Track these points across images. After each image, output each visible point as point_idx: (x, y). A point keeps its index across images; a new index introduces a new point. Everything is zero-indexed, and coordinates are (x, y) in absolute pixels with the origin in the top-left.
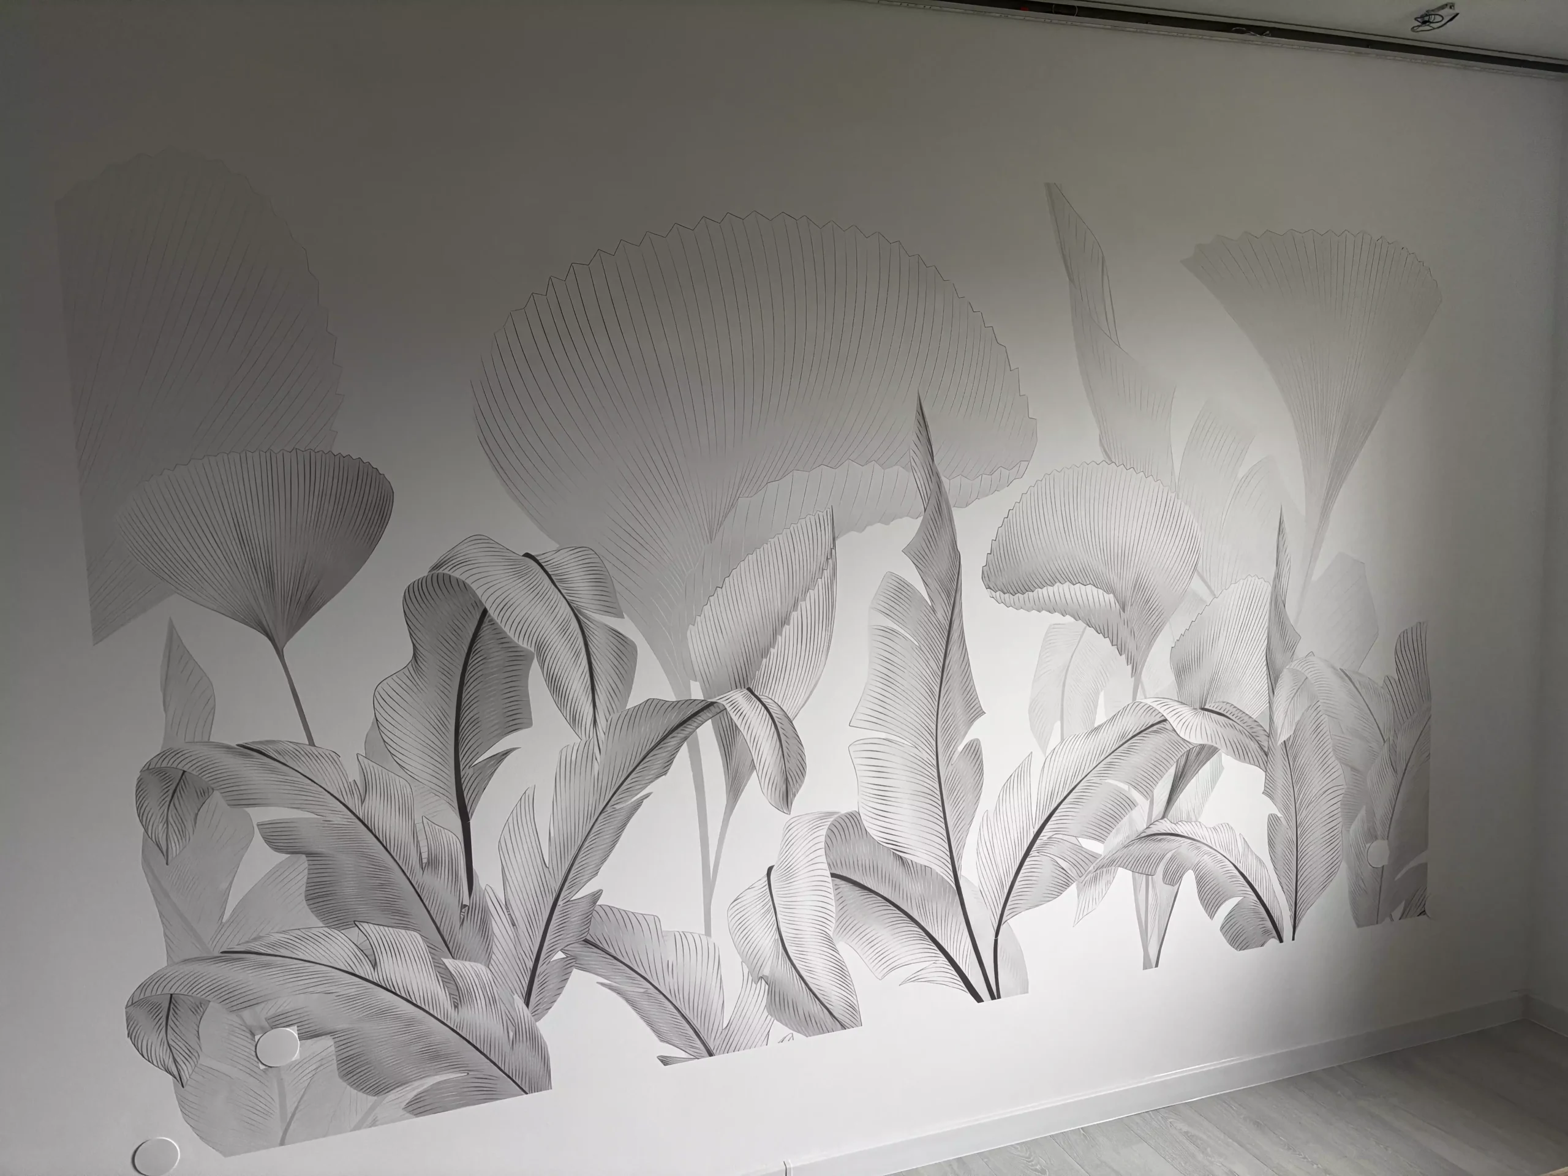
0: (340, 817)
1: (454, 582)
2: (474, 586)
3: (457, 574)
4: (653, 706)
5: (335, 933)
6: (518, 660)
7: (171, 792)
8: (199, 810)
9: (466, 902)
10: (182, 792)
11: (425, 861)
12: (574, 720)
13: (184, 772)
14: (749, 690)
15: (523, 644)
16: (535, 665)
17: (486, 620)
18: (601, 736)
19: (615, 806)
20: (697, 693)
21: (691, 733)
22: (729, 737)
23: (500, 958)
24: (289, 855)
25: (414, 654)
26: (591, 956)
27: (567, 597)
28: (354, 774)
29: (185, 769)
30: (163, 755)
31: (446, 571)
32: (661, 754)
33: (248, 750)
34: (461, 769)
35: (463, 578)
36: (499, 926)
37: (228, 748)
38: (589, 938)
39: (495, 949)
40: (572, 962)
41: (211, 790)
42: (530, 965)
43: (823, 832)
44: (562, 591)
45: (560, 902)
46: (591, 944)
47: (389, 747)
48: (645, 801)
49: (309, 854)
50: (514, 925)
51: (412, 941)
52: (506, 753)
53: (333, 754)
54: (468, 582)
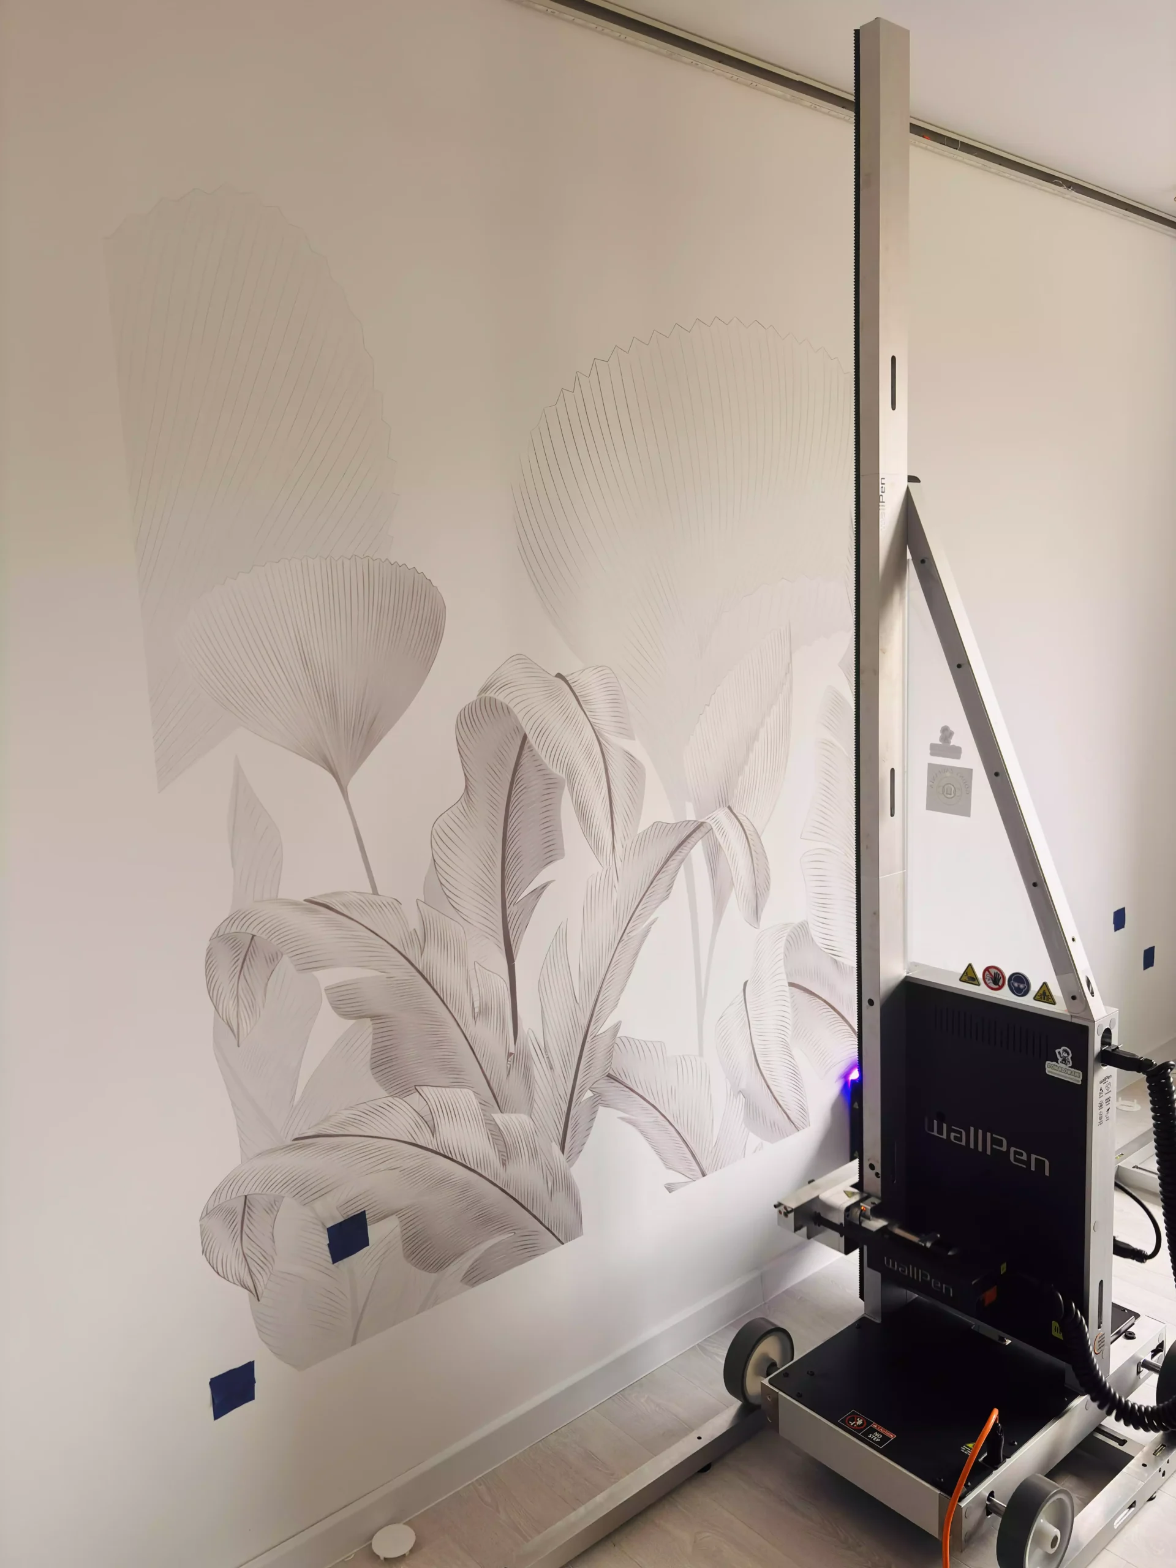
0: (403, 972)
1: (499, 706)
2: (516, 710)
3: (500, 697)
4: (659, 829)
5: (397, 1101)
6: (552, 786)
7: (241, 960)
8: (269, 979)
9: (512, 1050)
10: (252, 960)
11: (477, 1010)
12: (597, 848)
13: (253, 936)
14: (729, 808)
15: (556, 771)
16: (566, 792)
17: (526, 746)
18: (619, 863)
19: (630, 934)
20: (691, 816)
21: (687, 854)
22: (714, 856)
23: (541, 1106)
24: (354, 1021)
25: (466, 787)
26: (612, 1090)
27: (591, 719)
28: (415, 923)
29: (254, 933)
30: (231, 919)
31: (492, 695)
32: (664, 878)
33: (317, 904)
34: (507, 907)
35: (506, 701)
36: (539, 1070)
37: (295, 904)
38: (611, 1073)
39: (536, 1097)
40: (599, 1100)
41: (279, 954)
42: (565, 1109)
43: (782, 943)
44: (588, 713)
45: (589, 1039)
46: (613, 1079)
47: (445, 889)
48: (653, 926)
49: (373, 1017)
50: (551, 1068)
51: (465, 1099)
52: (544, 887)
53: (395, 902)
54: (511, 705)
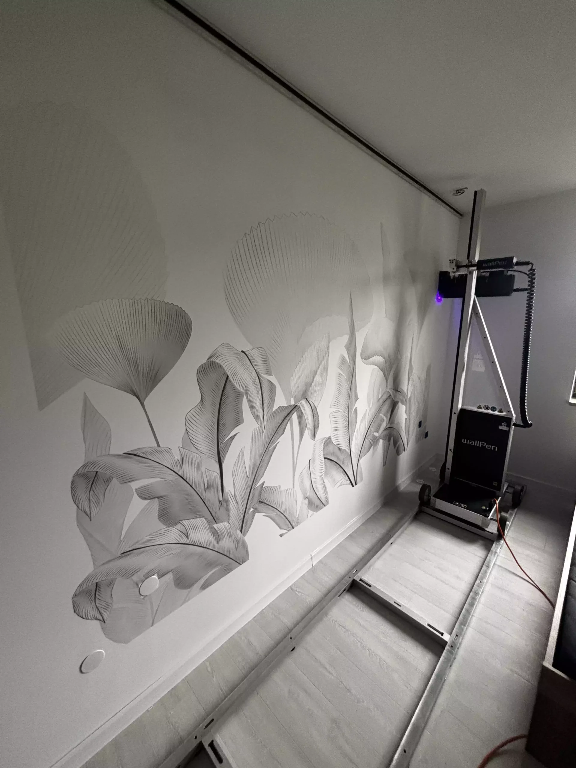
0: (172, 477)
1: (216, 365)
2: (224, 366)
3: (217, 361)
4: (281, 408)
5: (171, 528)
6: (239, 395)
7: (90, 484)
8: (106, 490)
9: (221, 499)
10: (97, 483)
11: (206, 487)
12: (257, 418)
13: (97, 472)
14: (306, 399)
15: (241, 389)
16: (245, 397)
17: (228, 380)
18: (265, 423)
19: (269, 449)
20: (293, 403)
21: (291, 417)
22: (301, 417)
23: (233, 517)
24: (149, 501)
25: (202, 398)
26: (261, 507)
27: (255, 368)
28: (177, 457)
29: (97, 470)
30: (84, 466)
31: (213, 360)
32: (283, 426)
33: (129, 454)
34: (219, 445)
35: (219, 362)
36: (232, 506)
37: (119, 456)
38: (261, 500)
39: (231, 515)
40: (256, 511)
41: (111, 479)
42: (242, 516)
43: (323, 444)
44: (254, 366)
45: (252, 489)
46: (261, 502)
47: (192, 441)
48: (278, 445)
49: (158, 497)
50: (237, 503)
51: (201, 522)
52: (235, 435)
53: (168, 449)
54: (222, 364)
